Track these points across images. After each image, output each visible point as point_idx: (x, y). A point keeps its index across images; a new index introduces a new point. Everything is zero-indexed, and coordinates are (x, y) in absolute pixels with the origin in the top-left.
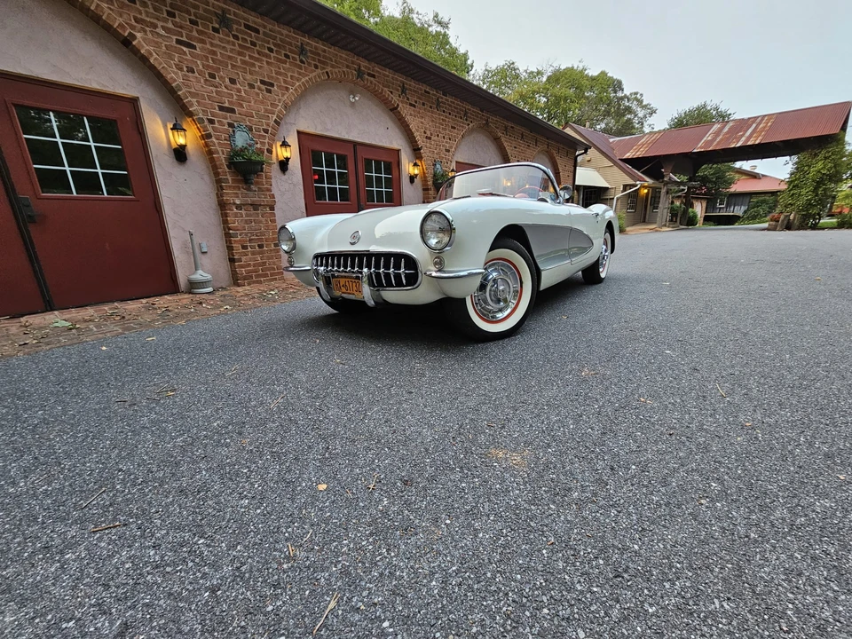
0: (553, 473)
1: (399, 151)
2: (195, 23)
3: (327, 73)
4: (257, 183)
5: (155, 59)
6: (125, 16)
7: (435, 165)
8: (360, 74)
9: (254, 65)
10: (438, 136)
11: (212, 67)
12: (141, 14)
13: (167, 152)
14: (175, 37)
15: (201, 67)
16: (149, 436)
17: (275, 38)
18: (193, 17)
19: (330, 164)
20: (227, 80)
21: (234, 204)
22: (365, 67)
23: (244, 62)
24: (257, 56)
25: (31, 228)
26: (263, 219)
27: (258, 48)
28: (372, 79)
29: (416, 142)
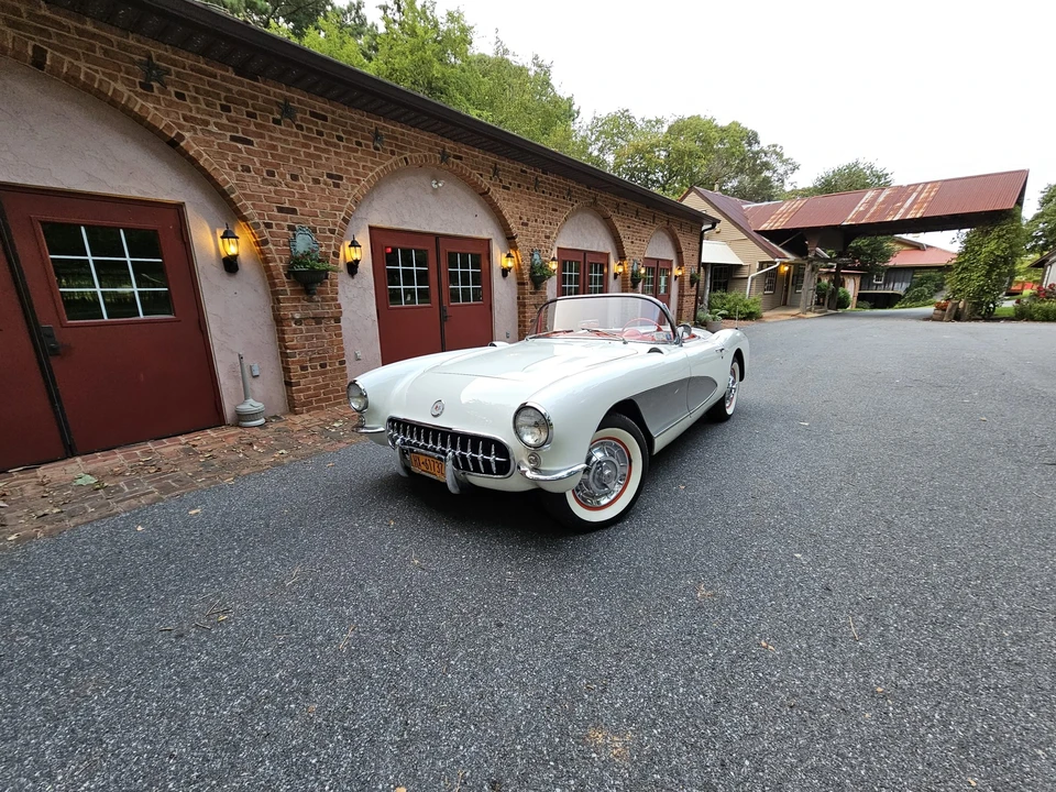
0: (657, 772)
1: (489, 240)
2: (252, 115)
3: (405, 159)
4: (321, 292)
5: (206, 160)
6: (173, 115)
7: (532, 255)
8: (444, 157)
9: (320, 157)
10: (536, 221)
11: (270, 164)
12: (191, 111)
13: (215, 263)
14: (229, 134)
15: (258, 165)
16: (202, 696)
17: (345, 125)
18: (250, 110)
19: (407, 262)
20: (288, 177)
21: (293, 318)
22: (450, 148)
23: (308, 155)
24: (323, 146)
25: (54, 361)
26: (326, 334)
27: (325, 137)
28: (458, 161)
29: (510, 229)
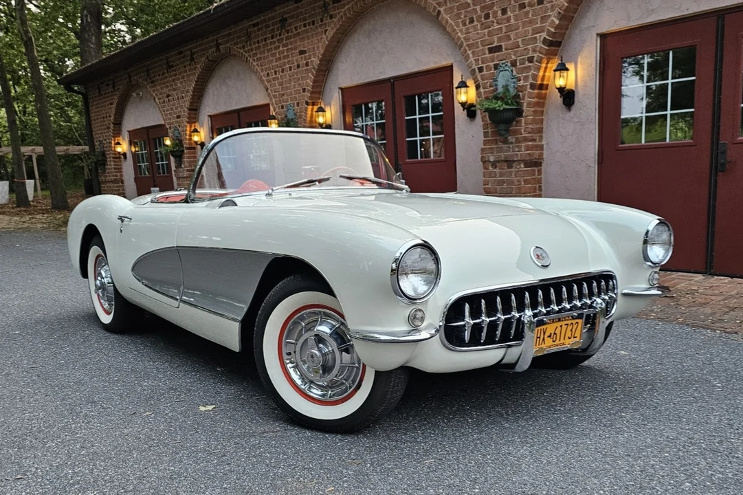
15: (479, 12)
21: (489, 161)
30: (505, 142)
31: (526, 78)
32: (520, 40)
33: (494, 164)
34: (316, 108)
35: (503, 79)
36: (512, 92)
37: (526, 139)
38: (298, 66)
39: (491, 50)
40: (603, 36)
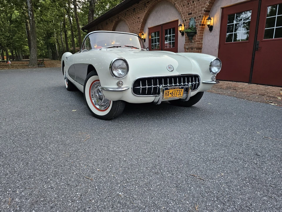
30: (191, 42)
31: (198, 22)
32: (197, 11)
33: (188, 49)
34: (141, 34)
35: (192, 23)
36: (194, 26)
37: (197, 41)
38: (137, 22)
39: (189, 14)
40: (223, 8)
